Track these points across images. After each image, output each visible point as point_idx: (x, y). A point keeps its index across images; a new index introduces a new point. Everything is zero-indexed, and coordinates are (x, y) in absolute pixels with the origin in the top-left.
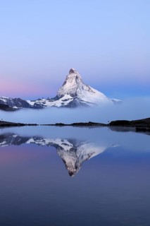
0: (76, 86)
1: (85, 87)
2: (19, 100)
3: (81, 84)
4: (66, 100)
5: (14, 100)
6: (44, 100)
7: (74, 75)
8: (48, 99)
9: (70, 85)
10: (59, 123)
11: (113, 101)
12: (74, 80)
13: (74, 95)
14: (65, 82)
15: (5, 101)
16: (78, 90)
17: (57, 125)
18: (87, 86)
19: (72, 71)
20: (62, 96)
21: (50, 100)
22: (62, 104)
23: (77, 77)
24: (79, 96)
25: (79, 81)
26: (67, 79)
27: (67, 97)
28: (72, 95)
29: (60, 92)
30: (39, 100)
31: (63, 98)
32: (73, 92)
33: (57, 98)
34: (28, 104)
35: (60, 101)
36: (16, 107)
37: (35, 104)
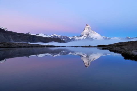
0: (89, 31)
1: (92, 32)
2: (65, 36)
3: (91, 30)
4: (85, 37)
5: (63, 37)
8: (77, 36)
9: (86, 31)
10: (76, 46)
11: (103, 37)
12: (88, 29)
13: (88, 35)
14: (84, 30)
15: (59, 37)
16: (90, 33)
17: (75, 46)
19: (87, 25)
20: (83, 35)
21: (78, 37)
22: (83, 38)
23: (89, 28)
25: (90, 29)
26: (85, 28)
27: (85, 35)
28: (87, 35)
29: (82, 33)
30: (74, 36)
31: (83, 36)
33: (81, 36)
34: (69, 38)
35: (82, 37)
36: (64, 40)
37: (72, 38)
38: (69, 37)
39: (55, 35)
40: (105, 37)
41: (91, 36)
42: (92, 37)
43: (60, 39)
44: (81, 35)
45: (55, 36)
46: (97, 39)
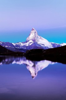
0: (35, 36)
2: (8, 43)
3: (37, 35)
9: (32, 36)
11: (51, 43)
12: (34, 34)
13: (34, 41)
14: (30, 35)
15: (1, 43)
16: (36, 38)
18: (40, 36)
20: (29, 41)
21: (23, 43)
23: (35, 32)
24: (36, 41)
29: (28, 39)
30: (18, 43)
32: (34, 39)
35: (28, 43)
38: (13, 44)
40: (53, 43)
41: (38, 42)
42: (39, 43)
44: (26, 41)
46: (44, 45)
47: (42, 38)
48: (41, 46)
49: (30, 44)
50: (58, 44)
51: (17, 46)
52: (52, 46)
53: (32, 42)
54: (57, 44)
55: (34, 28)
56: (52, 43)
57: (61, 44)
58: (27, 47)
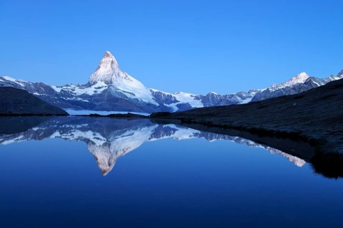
0: (111, 72)
1: (122, 74)
2: (41, 84)
3: (117, 70)
4: (100, 88)
5: (36, 85)
6: (73, 86)
7: (109, 59)
8: (78, 86)
9: (105, 70)
11: (151, 91)
12: (109, 65)
13: (109, 83)
14: (99, 67)
15: (22, 85)
16: (114, 76)
18: (124, 72)
19: (108, 55)
20: (95, 83)
21: (81, 87)
22: (95, 91)
23: (112, 62)
24: (115, 83)
25: (115, 66)
26: (100, 63)
27: (100, 84)
28: (106, 82)
29: (93, 78)
30: (67, 85)
31: (96, 86)
32: (108, 79)
33: (89, 85)
34: (53, 90)
35: (93, 87)
36: (37, 94)
37: (62, 90)
38: (54, 87)
39: (7, 78)
40: (155, 91)
41: (119, 87)
42: (121, 89)
43: (25, 92)
44: (89, 83)
45: (9, 82)
46: (134, 95)
47: (129, 77)
48: (127, 97)
49: (99, 91)
50: (167, 94)
51: (64, 93)
52: (151, 97)
53: (102, 87)
54: (164, 95)
55: (109, 53)
56: (153, 90)
57: (173, 95)
58: (91, 97)
